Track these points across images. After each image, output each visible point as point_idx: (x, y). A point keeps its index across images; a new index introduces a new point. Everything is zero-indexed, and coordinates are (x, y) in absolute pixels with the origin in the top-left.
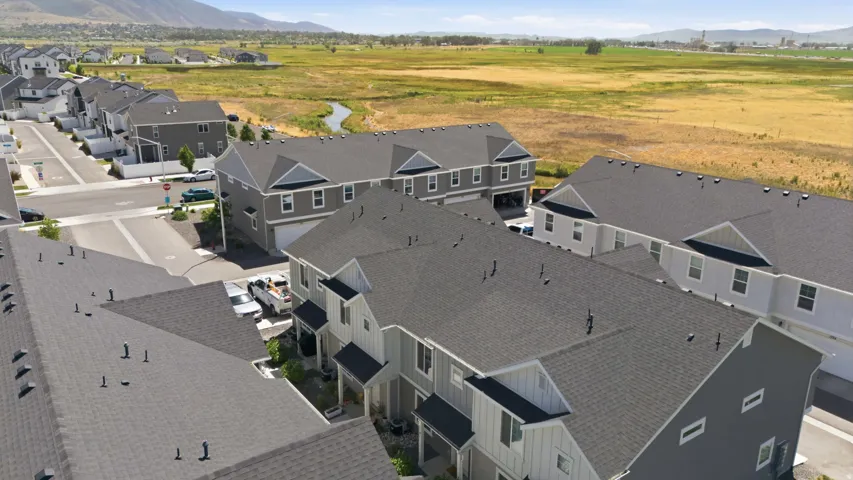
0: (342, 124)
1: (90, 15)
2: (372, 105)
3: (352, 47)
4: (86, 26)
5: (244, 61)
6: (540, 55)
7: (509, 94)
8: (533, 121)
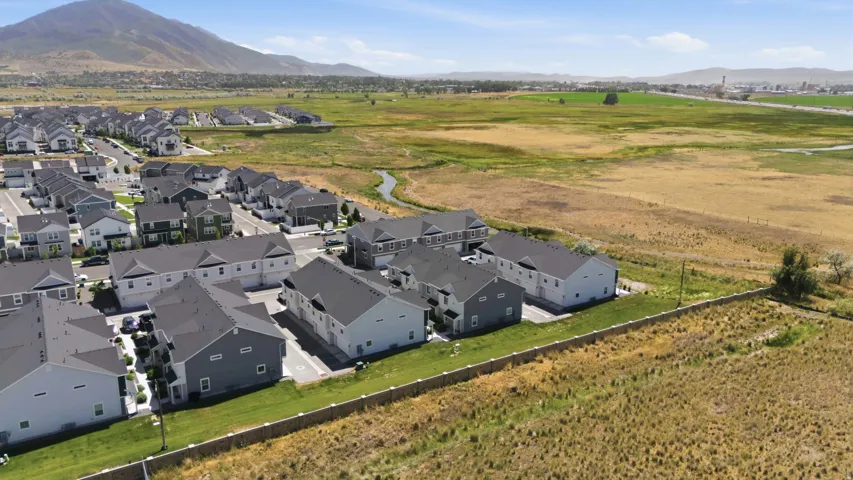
0: (391, 193)
1: (145, 61)
2: (410, 175)
3: (390, 95)
4: (142, 74)
5: (303, 122)
6: (561, 106)
7: (511, 162)
8: (515, 190)
